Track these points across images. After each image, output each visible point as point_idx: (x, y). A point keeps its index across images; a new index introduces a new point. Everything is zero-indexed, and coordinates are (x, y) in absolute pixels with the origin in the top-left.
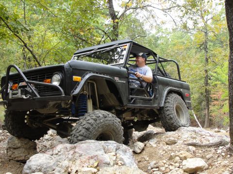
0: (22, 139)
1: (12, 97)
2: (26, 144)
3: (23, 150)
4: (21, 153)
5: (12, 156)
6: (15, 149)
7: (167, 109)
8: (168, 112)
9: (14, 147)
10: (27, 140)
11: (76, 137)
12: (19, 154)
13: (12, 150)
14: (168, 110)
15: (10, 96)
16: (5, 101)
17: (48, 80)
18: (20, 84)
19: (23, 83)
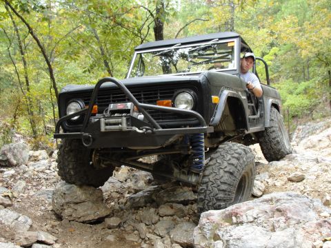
0: (85, 187)
1: (106, 129)
2: (91, 195)
3: (90, 204)
4: (88, 209)
5: (74, 215)
6: (77, 203)
7: (272, 130)
8: (274, 133)
9: (76, 201)
10: (93, 188)
11: (215, 185)
12: (84, 211)
13: (72, 205)
14: (274, 131)
15: (103, 128)
16: (87, 134)
17: (166, 101)
18: (112, 106)
19: (120, 106)
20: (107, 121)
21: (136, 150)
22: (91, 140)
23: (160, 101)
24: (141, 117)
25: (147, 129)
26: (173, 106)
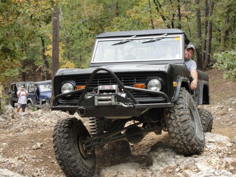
15: (97, 103)
16: (82, 107)
17: (140, 85)
18: (100, 87)
19: (107, 87)
20: (99, 98)
21: (112, 119)
22: (85, 111)
23: (137, 84)
24: (124, 95)
25: (130, 104)
26: (146, 88)
